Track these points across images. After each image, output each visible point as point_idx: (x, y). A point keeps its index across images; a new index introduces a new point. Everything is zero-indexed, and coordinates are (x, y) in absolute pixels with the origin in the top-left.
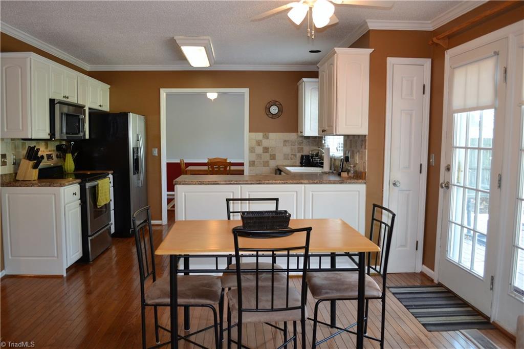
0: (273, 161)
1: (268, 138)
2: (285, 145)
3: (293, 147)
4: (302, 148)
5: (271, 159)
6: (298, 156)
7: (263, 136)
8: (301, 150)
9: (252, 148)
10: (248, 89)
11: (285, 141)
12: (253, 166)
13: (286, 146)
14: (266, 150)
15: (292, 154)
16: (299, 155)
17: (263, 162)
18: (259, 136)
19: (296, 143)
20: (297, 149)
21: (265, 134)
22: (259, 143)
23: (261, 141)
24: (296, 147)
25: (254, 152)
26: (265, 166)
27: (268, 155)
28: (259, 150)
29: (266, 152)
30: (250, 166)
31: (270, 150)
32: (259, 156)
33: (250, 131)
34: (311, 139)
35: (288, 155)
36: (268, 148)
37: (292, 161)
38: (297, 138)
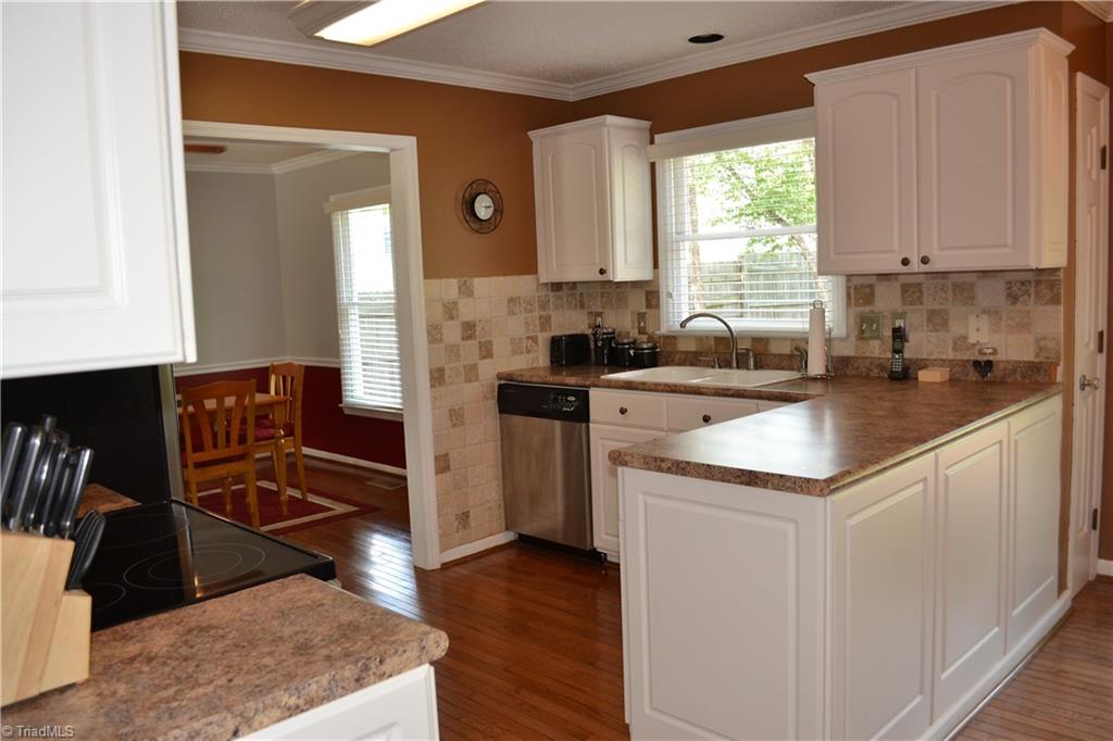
0: (486, 361)
1: (470, 294)
2: (511, 313)
3: (529, 315)
4: (548, 318)
5: (484, 358)
6: (540, 341)
7: (460, 288)
8: (545, 322)
9: (436, 328)
10: (415, 138)
11: (511, 300)
12: (440, 384)
13: (514, 314)
14: (469, 329)
15: (528, 338)
16: (544, 338)
17: (465, 367)
18: (449, 287)
19: (536, 305)
20: (537, 322)
21: (465, 284)
22: (450, 311)
23: (455, 303)
24: (536, 314)
25: (441, 340)
26: (470, 381)
27: (473, 344)
28: (452, 332)
29: (470, 337)
30: (432, 386)
31: (478, 329)
32: (453, 351)
33: (427, 276)
34: (564, 292)
35: (521, 339)
36: (474, 326)
37: (531, 355)
38: (537, 289)
